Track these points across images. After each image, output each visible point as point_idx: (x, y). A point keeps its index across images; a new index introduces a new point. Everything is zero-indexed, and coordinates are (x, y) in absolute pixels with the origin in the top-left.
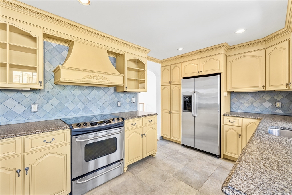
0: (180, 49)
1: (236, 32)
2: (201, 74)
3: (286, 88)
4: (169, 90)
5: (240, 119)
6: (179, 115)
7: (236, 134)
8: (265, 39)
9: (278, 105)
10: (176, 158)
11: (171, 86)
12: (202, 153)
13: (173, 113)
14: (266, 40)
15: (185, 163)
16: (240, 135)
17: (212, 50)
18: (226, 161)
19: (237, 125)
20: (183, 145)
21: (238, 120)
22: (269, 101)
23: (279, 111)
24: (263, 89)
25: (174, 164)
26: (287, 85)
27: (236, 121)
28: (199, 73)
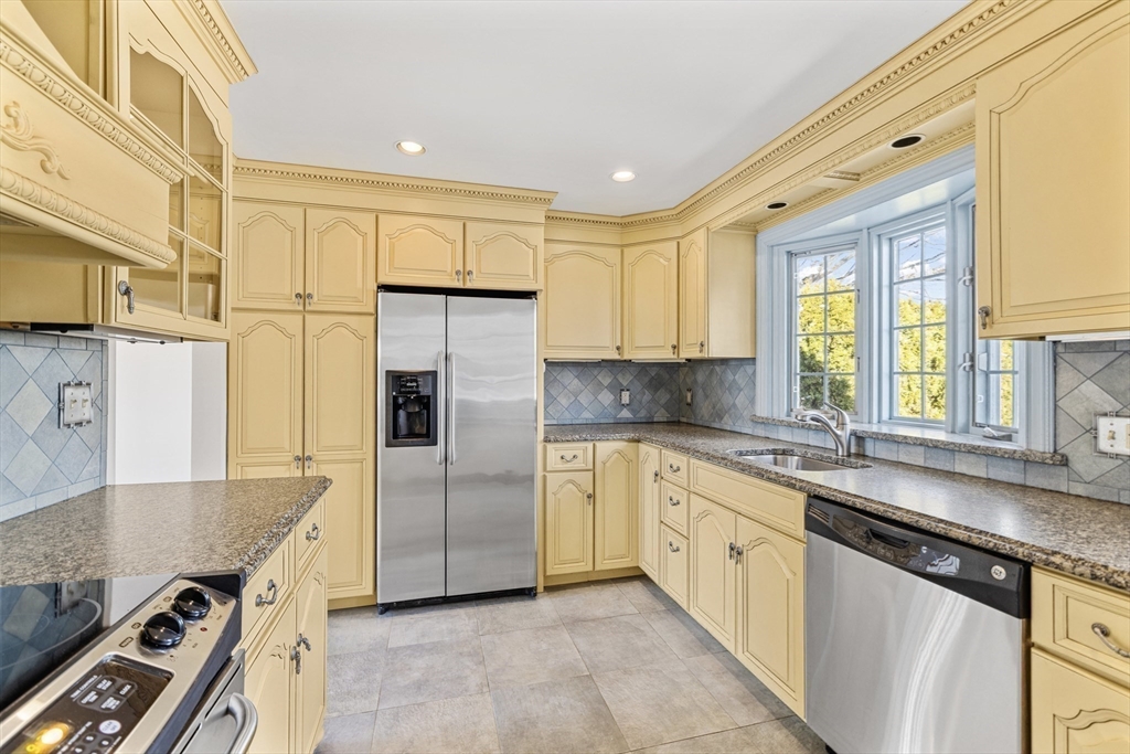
0: (411, 147)
1: (613, 174)
2: (469, 285)
3: (672, 357)
4: (291, 337)
5: (590, 445)
6: (359, 464)
7: (581, 495)
8: (624, 221)
9: (626, 397)
10: (419, 686)
11: (307, 316)
12: (474, 603)
13: (318, 462)
14: (626, 224)
15: (474, 681)
16: (589, 497)
17: (512, 200)
18: (556, 594)
19: (583, 466)
20: (387, 608)
21: (586, 449)
22: (610, 388)
23: (626, 414)
24: (617, 357)
25: (448, 718)
26: (674, 347)
27: (580, 453)
28: (461, 277)
